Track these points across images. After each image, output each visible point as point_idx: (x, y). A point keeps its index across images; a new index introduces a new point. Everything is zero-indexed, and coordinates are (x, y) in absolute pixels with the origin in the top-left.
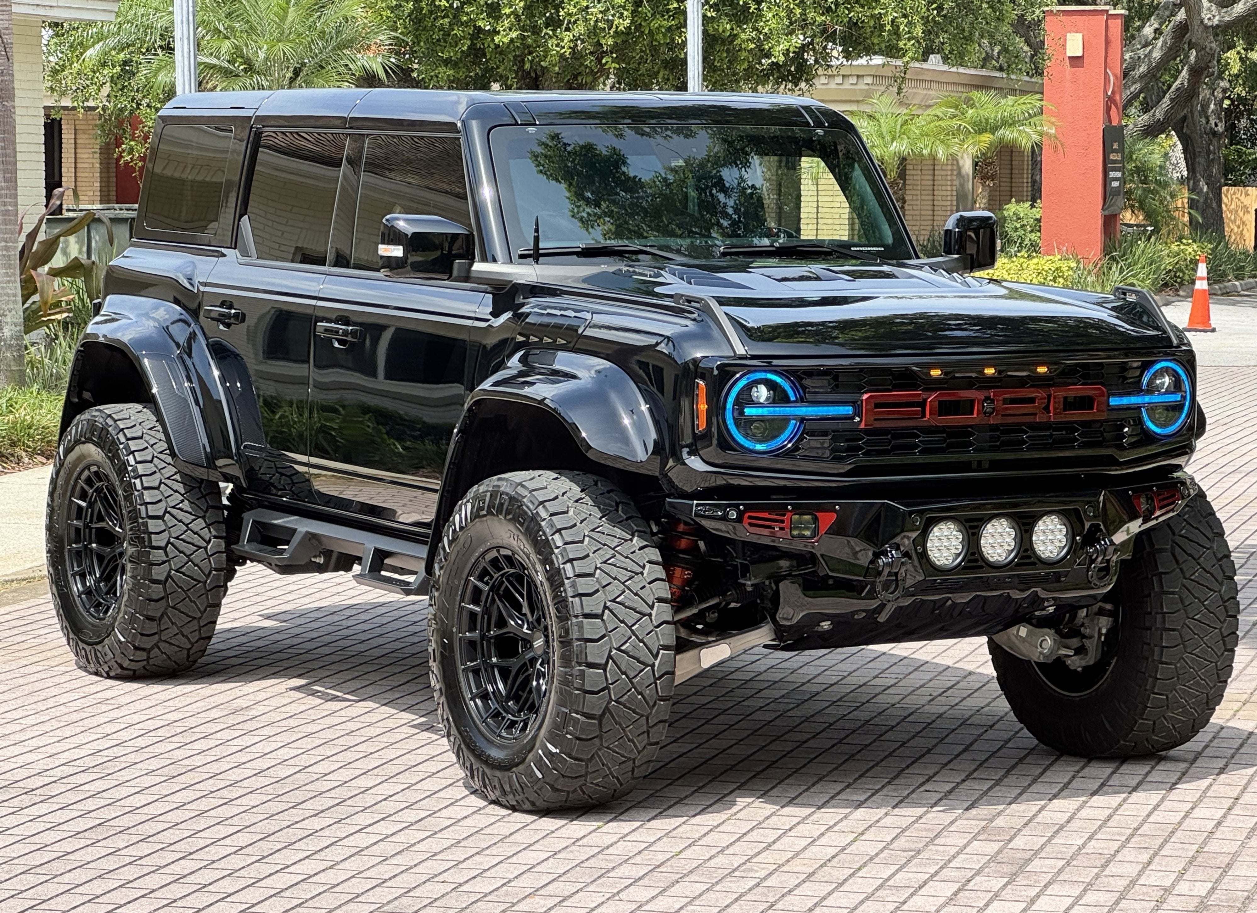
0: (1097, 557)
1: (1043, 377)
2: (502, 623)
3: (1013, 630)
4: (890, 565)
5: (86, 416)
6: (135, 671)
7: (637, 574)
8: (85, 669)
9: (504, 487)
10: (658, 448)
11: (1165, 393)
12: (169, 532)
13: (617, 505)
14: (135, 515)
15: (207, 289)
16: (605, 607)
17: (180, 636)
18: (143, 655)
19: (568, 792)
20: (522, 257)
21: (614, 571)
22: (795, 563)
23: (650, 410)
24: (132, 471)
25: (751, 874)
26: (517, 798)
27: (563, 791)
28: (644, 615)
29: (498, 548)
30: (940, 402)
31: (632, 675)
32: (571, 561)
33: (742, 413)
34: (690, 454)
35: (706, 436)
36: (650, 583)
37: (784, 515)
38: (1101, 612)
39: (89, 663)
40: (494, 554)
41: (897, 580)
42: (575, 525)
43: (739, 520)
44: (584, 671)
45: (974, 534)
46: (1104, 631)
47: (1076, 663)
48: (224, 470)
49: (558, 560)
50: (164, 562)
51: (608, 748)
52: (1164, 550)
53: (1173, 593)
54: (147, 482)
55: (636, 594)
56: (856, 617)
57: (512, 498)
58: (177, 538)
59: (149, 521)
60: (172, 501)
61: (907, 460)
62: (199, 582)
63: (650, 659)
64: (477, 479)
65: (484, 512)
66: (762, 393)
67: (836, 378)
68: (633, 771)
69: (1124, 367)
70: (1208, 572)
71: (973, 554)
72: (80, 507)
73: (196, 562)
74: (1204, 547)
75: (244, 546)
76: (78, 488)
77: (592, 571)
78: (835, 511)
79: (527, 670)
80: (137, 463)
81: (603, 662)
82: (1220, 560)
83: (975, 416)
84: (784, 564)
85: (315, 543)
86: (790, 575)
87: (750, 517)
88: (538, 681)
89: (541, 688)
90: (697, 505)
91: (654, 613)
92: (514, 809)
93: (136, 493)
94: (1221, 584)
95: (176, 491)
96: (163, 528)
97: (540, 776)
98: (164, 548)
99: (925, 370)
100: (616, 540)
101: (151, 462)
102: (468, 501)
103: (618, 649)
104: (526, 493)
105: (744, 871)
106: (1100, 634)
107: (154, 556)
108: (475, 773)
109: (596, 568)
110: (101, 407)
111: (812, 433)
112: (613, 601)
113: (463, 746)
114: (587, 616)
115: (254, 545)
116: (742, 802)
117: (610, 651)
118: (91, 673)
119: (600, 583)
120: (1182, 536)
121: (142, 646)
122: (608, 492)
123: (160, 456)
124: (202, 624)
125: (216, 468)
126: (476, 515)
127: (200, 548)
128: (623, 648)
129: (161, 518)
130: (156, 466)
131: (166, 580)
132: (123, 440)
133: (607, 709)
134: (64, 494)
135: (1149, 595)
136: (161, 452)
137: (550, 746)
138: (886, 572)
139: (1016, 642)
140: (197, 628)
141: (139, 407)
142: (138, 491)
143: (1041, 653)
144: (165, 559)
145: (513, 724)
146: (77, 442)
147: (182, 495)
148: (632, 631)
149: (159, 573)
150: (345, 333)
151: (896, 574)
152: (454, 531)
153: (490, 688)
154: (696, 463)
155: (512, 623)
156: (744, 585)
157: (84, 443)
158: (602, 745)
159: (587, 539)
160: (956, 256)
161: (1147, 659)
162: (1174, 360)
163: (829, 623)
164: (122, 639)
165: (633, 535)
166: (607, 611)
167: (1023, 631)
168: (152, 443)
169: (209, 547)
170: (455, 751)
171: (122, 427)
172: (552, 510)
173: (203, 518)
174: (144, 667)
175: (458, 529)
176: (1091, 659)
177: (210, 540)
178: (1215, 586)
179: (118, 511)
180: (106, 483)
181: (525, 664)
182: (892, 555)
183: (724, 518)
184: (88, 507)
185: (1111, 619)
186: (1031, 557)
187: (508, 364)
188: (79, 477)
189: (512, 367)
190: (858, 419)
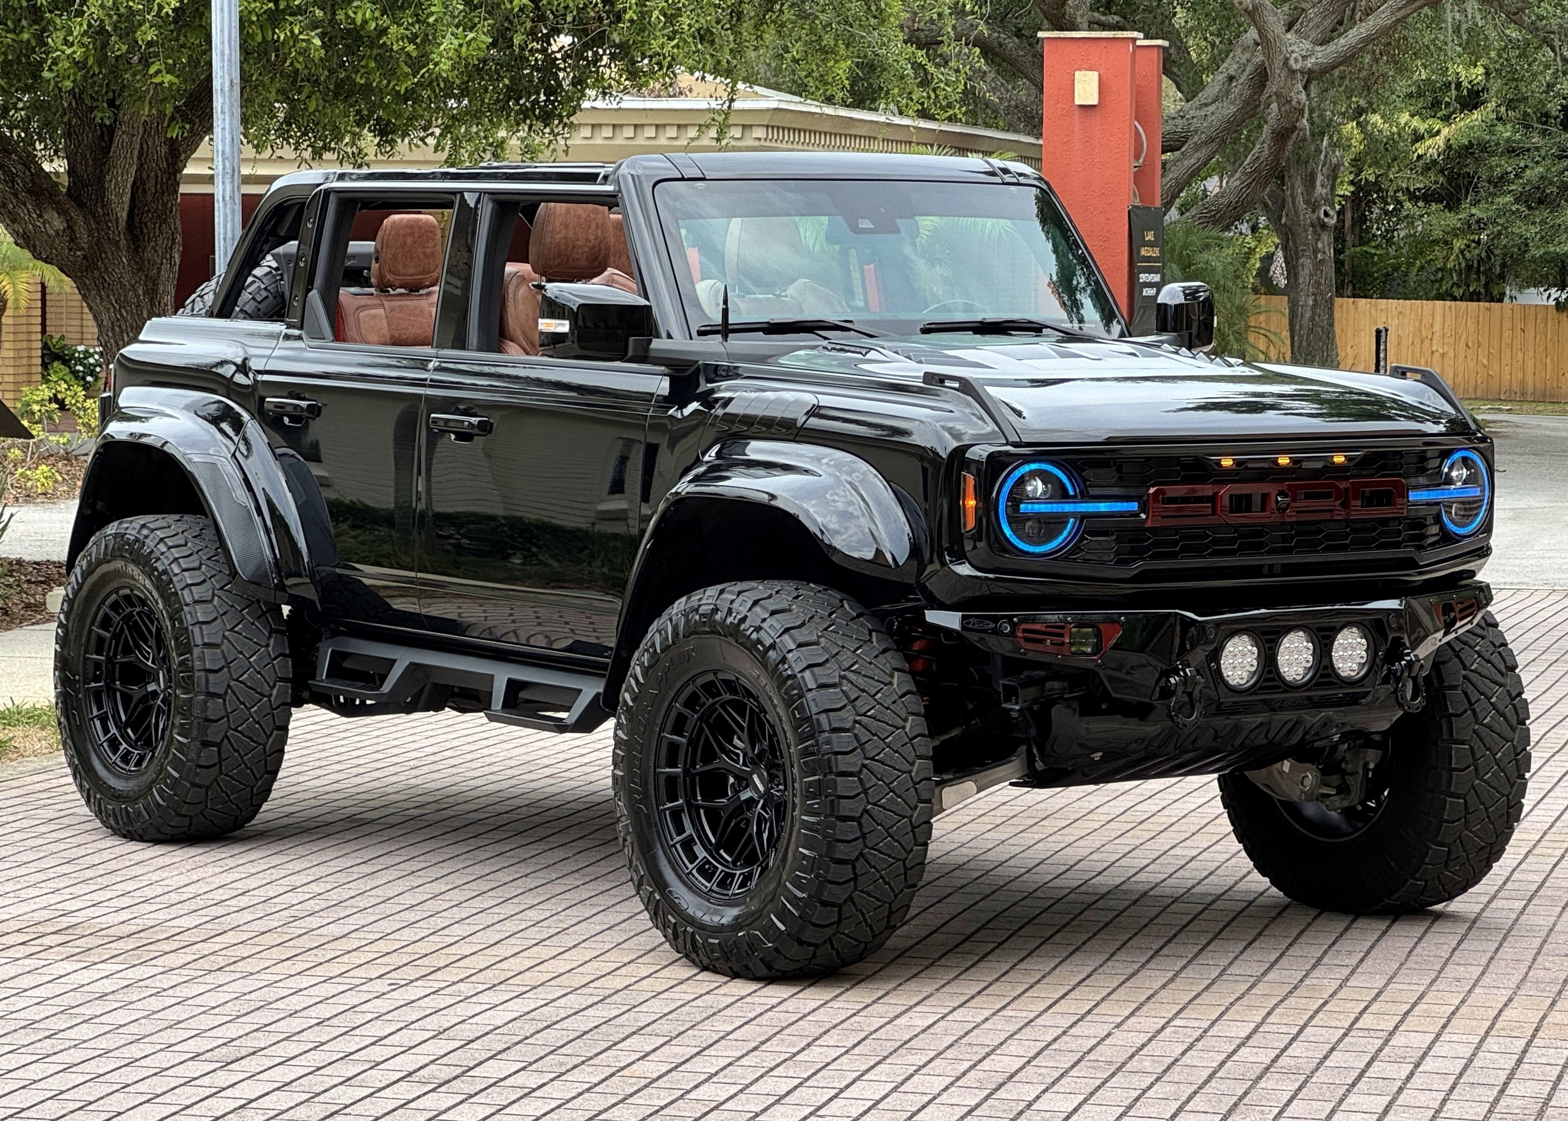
1: (1340, 467)
2: (711, 757)
3: (1278, 765)
4: (1184, 684)
10: (915, 551)
11: (1463, 487)
15: (266, 378)
20: (706, 333)
22: (1066, 684)
29: (714, 671)
30: (1233, 497)
33: (1016, 508)
34: (954, 557)
35: (974, 537)
37: (1063, 628)
38: (1369, 744)
40: (710, 677)
43: (1013, 633)
45: (1270, 649)
46: (1372, 766)
48: (295, 592)
56: (1132, 746)
61: (1197, 563)
66: (1037, 487)
67: (1119, 469)
69: (1422, 457)
71: (1270, 672)
72: (101, 638)
75: (320, 681)
78: (1121, 623)
83: (1268, 512)
84: (1056, 684)
85: (420, 675)
86: (1061, 698)
87: (1024, 631)
90: (964, 617)
99: (1216, 459)
106: (1366, 770)
111: (1094, 533)
115: (334, 680)
125: (284, 589)
139: (1278, 777)
143: (1303, 792)
150: (471, 425)
156: (1009, 710)
160: (1175, 335)
162: (1474, 448)
163: (1100, 754)
167: (1286, 766)
179: (152, 642)
180: (138, 610)
181: (740, 806)
182: (1185, 673)
183: (996, 632)
184: (112, 638)
185: (1380, 752)
186: (1329, 676)
187: (707, 458)
188: (103, 602)
189: (707, 462)
190: (1143, 516)
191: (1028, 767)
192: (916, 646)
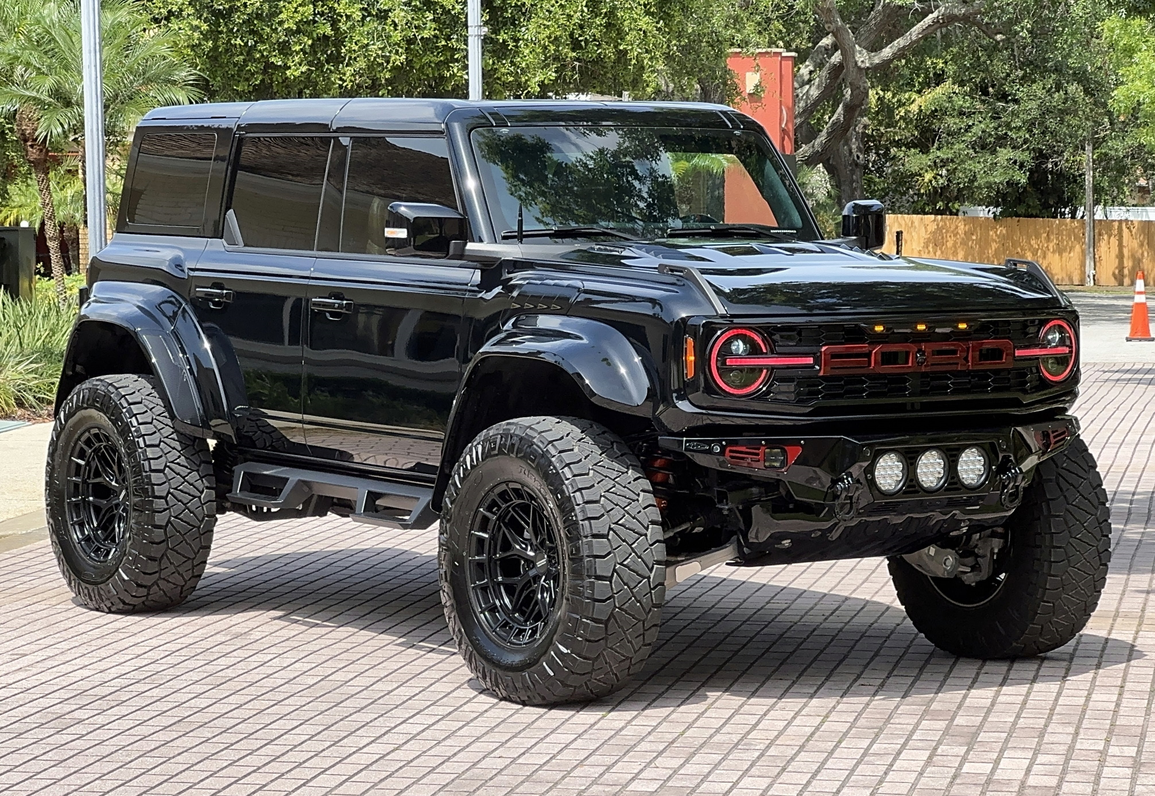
0: (1009, 483)
1: (963, 332)
2: (507, 546)
3: (926, 550)
4: (847, 490)
5: (86, 385)
6: (135, 606)
7: (634, 501)
8: (85, 606)
9: (513, 429)
10: (651, 394)
11: (1056, 346)
12: (170, 484)
13: (612, 443)
14: (138, 468)
15: (197, 274)
16: (610, 529)
17: (176, 574)
18: (143, 591)
19: (575, 687)
20: (505, 238)
21: (615, 499)
22: (763, 490)
23: (642, 361)
24: (135, 431)
25: (752, 747)
26: (529, 694)
27: (571, 686)
28: (641, 535)
29: (507, 482)
30: (883, 354)
31: (632, 585)
32: (580, 490)
33: (724, 363)
34: (679, 398)
35: (694, 382)
36: (644, 509)
37: (759, 449)
38: (994, 535)
39: (91, 600)
40: (504, 487)
41: (851, 503)
42: (580, 460)
43: (722, 453)
44: (593, 582)
45: (912, 464)
46: (996, 551)
47: (971, 579)
48: (217, 429)
49: (568, 488)
50: (165, 510)
51: (611, 648)
52: (1050, 480)
53: (1058, 516)
54: (149, 440)
55: (634, 518)
56: (813, 535)
57: (521, 439)
58: (176, 489)
59: (152, 474)
60: (171, 457)
61: (858, 402)
62: (194, 527)
63: (645, 572)
64: (487, 425)
65: (496, 452)
66: (739, 346)
67: (799, 334)
68: (629, 668)
69: (1025, 325)
70: (1086, 499)
71: (911, 480)
72: (78, 465)
73: (192, 509)
74: (1082, 478)
75: (236, 494)
76: (78, 449)
77: (598, 498)
78: (801, 445)
79: (531, 586)
80: (139, 424)
81: (610, 575)
82: (1094, 489)
83: (910, 365)
84: (755, 490)
85: (306, 489)
87: (731, 451)
88: (542, 594)
89: (545, 600)
90: (687, 441)
91: (649, 533)
92: (524, 704)
93: (140, 450)
94: (1097, 508)
95: (174, 448)
96: (165, 480)
97: (552, 674)
98: (165, 498)
99: (871, 327)
100: (615, 473)
101: (151, 423)
102: (479, 444)
103: (621, 564)
104: (536, 435)
105: (745, 745)
106: (992, 554)
107: (156, 504)
108: (488, 674)
109: (601, 496)
110: (102, 377)
111: (782, 380)
112: (616, 523)
113: (474, 652)
114: (595, 536)
115: (246, 493)
116: (712, 695)
117: (615, 566)
118: (92, 610)
119: (605, 509)
120: (1063, 468)
121: (144, 583)
122: (604, 433)
123: (158, 418)
124: (195, 563)
125: (209, 427)
126: (487, 455)
127: (195, 497)
128: (625, 563)
129: (162, 471)
130: (155, 427)
131: (167, 525)
132: (125, 405)
133: (612, 613)
134: (64, 455)
135: (1039, 519)
136: (159, 415)
137: (561, 648)
138: (843, 496)
139: (927, 559)
140: (191, 567)
141: (135, 377)
142: (141, 448)
143: (945, 570)
144: (166, 507)
145: (521, 632)
146: (79, 408)
147: (179, 452)
148: (632, 548)
149: (160, 519)
150: (340, 306)
151: (851, 498)
152: (466, 469)
153: (497, 603)
154: (684, 406)
155: (518, 547)
156: (722, 509)
157: (86, 408)
158: (606, 645)
159: (591, 472)
160: (854, 238)
161: (1038, 572)
162: (1063, 318)
163: (789, 540)
164: (126, 578)
165: (628, 468)
166: (611, 532)
167: (932, 550)
168: (151, 407)
169: (202, 496)
170: (467, 657)
171: (123, 394)
172: (560, 449)
173: (197, 471)
174: (143, 602)
175: (469, 468)
176: (984, 575)
177: (203, 491)
178: (1092, 510)
179: (115, 468)
180: (104, 444)
181: (529, 581)
182: (848, 481)
183: (710, 452)
184: (86, 465)
185: (1002, 541)
186: (956, 483)
187: (505, 328)
188: (79, 439)
189: (506, 331)
190: (817, 367)
191: (739, 552)
192: (658, 463)
